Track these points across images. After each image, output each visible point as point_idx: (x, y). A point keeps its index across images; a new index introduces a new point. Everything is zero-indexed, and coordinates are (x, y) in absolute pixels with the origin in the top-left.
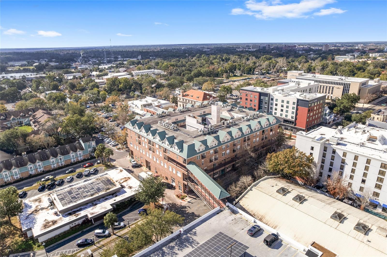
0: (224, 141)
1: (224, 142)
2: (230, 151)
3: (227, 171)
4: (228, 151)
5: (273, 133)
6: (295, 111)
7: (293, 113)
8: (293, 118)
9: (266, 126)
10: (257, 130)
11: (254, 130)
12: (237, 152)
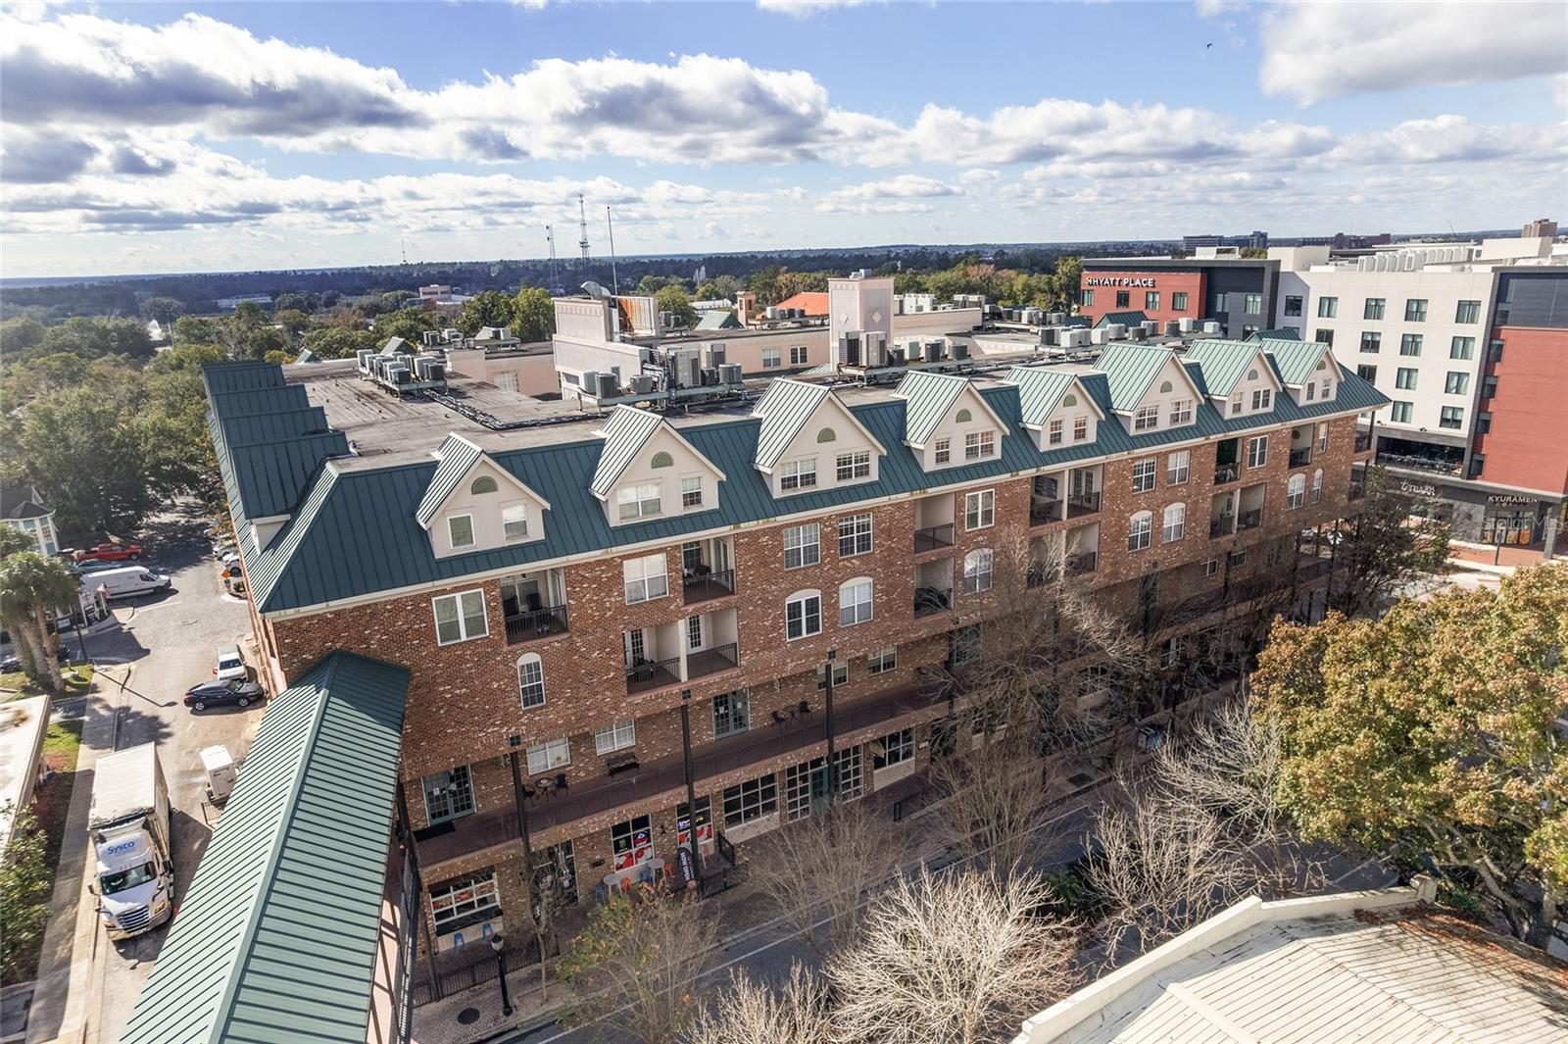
0: (809, 479)
1: (801, 490)
2: (885, 588)
3: (878, 786)
4: (856, 593)
5: (1309, 480)
6: (1472, 366)
7: (1454, 382)
8: (1457, 423)
9: (1247, 410)
10: (1164, 424)
11: (1140, 425)
12: (963, 613)
